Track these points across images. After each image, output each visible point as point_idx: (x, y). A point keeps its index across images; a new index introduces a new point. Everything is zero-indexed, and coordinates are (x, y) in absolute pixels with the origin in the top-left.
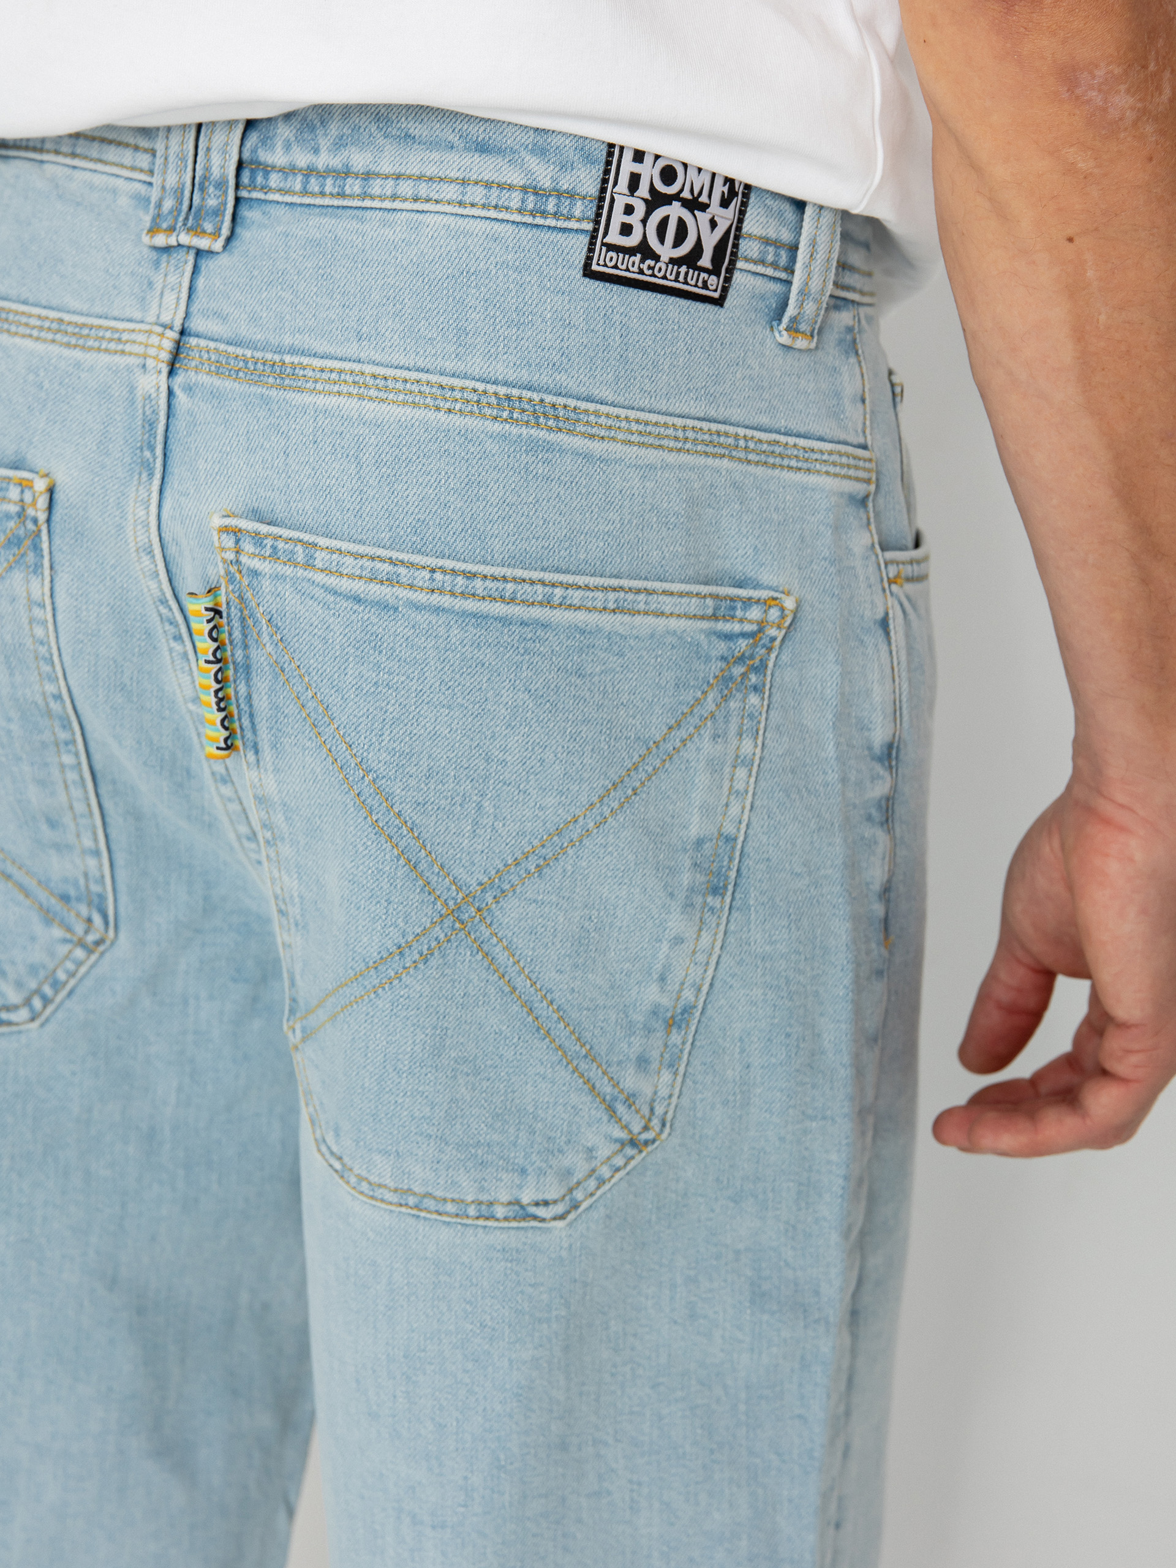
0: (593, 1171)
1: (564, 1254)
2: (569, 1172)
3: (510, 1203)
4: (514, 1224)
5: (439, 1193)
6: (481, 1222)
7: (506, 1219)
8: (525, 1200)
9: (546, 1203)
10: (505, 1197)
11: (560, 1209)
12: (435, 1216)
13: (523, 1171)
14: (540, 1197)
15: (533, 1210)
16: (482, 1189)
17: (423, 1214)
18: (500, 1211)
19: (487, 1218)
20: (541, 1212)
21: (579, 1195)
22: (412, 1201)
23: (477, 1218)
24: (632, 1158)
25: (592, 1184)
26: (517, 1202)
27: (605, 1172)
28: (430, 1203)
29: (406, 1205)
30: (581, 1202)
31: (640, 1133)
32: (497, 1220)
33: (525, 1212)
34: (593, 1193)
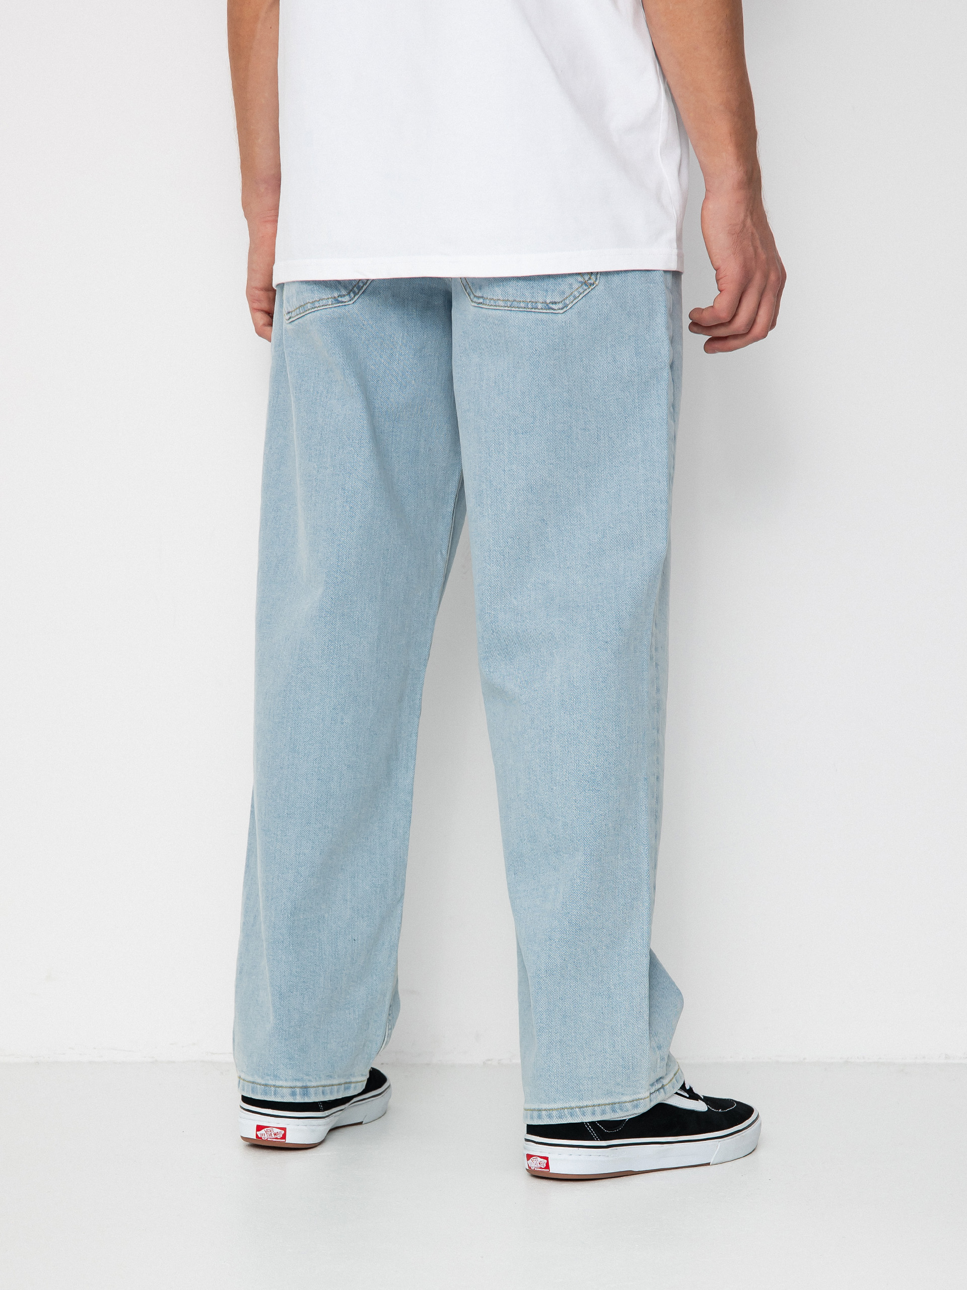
0: (572, 293)
1: (563, 324)
2: (563, 293)
3: (543, 303)
4: (545, 311)
5: (518, 299)
6: (533, 310)
7: (542, 309)
8: (548, 301)
9: (555, 303)
10: (541, 301)
11: (561, 306)
12: (517, 309)
13: (547, 291)
14: (554, 300)
15: (551, 305)
16: (533, 297)
17: (513, 309)
18: (540, 306)
19: (535, 309)
20: (554, 306)
21: (567, 302)
22: (509, 304)
23: (532, 309)
24: (586, 290)
25: (572, 298)
26: (545, 302)
27: (577, 294)
28: (515, 304)
29: (507, 306)
30: (568, 305)
31: (588, 281)
32: (539, 309)
33: (547, 306)
34: (572, 302)
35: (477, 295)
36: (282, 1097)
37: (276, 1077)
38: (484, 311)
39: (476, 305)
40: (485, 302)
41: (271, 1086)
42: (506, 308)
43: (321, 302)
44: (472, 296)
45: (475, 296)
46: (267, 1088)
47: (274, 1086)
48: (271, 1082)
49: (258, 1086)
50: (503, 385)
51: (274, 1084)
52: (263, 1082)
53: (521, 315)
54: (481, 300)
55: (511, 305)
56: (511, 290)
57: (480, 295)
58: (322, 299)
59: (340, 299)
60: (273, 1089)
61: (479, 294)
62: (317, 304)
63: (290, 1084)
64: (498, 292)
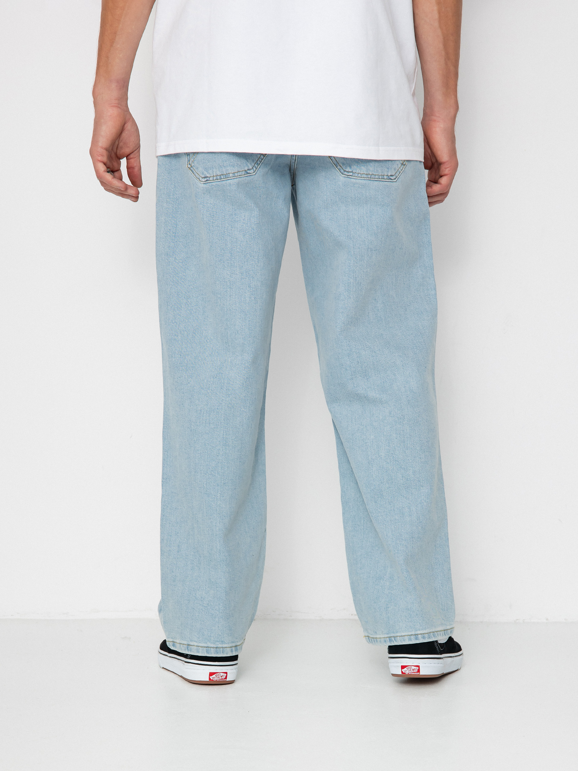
0: (398, 170)
1: (396, 188)
2: (395, 170)
4: (388, 180)
5: (374, 174)
7: (386, 179)
9: (392, 176)
10: (386, 174)
11: (394, 177)
12: (374, 179)
13: (388, 169)
14: (391, 174)
16: (382, 172)
18: (385, 177)
19: (383, 179)
20: (391, 178)
21: (397, 175)
22: (369, 176)
24: (403, 168)
25: (398, 173)
26: (388, 175)
27: (400, 170)
28: (373, 176)
30: (397, 177)
33: (389, 178)
34: (399, 175)
35: (347, 170)
36: (227, 653)
37: (223, 642)
38: (352, 180)
39: (346, 176)
40: (354, 175)
41: (220, 648)
42: (368, 179)
43: (238, 173)
44: (342, 171)
45: (345, 171)
46: (218, 649)
47: (222, 647)
48: (220, 646)
49: (212, 649)
50: (364, 222)
51: (222, 646)
52: (215, 646)
53: (376, 183)
54: (351, 174)
55: (370, 177)
56: (372, 169)
57: (350, 170)
58: (239, 172)
59: (248, 171)
60: (221, 649)
61: (348, 169)
62: (236, 174)
63: (230, 645)
64: (363, 169)
